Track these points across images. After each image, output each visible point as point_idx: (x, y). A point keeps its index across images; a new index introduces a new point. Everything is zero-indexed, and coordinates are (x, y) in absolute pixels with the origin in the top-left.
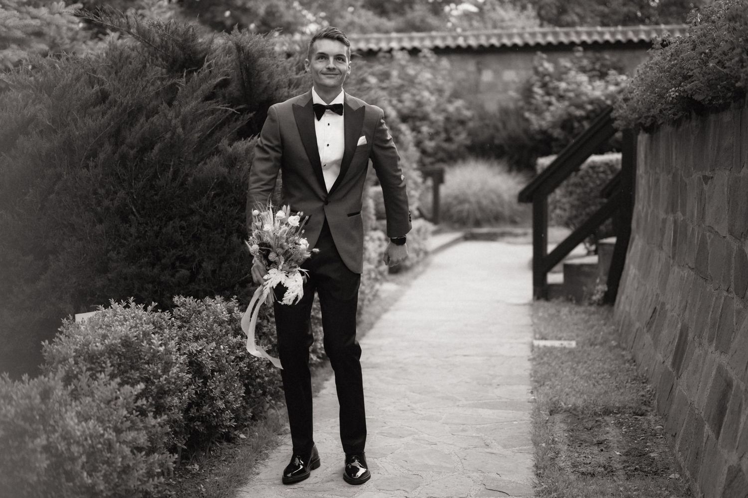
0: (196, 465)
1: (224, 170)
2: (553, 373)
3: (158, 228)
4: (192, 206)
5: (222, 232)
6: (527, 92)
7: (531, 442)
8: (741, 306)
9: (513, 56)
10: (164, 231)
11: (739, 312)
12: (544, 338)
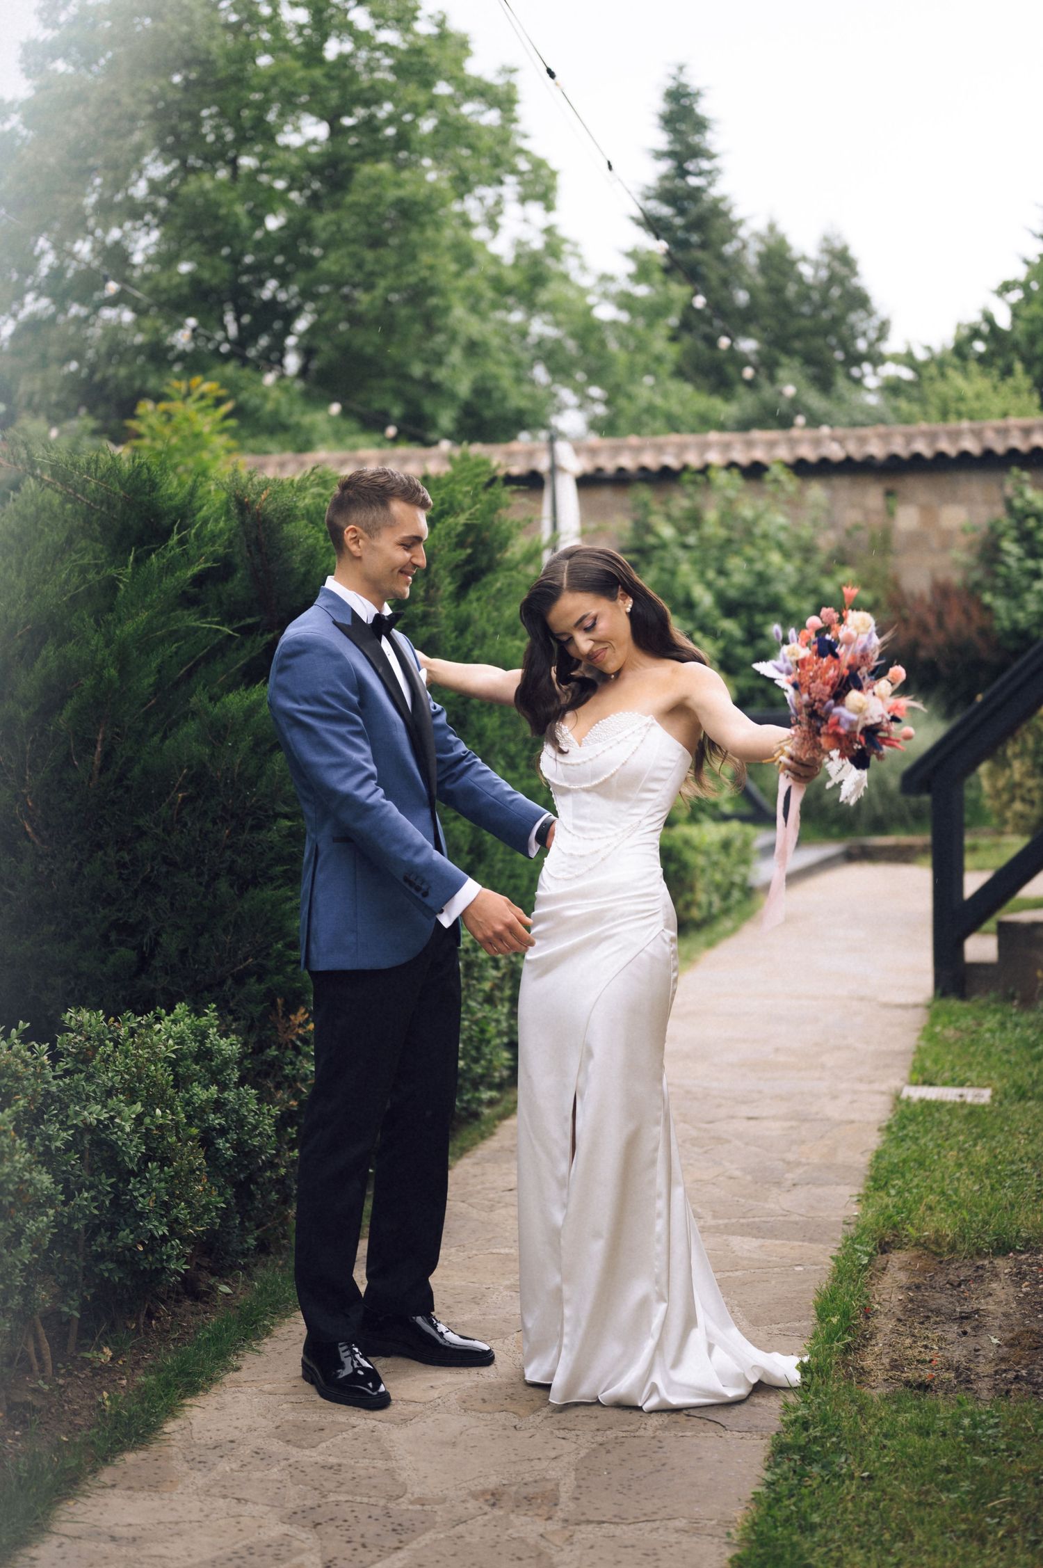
0: (106, 1350)
1: (202, 751)
2: (915, 1160)
3: (75, 866)
4: (141, 822)
5: (200, 875)
6: (990, 552)
7: (813, 1312)
9: (962, 477)
10: (86, 871)
12: (929, 1083)
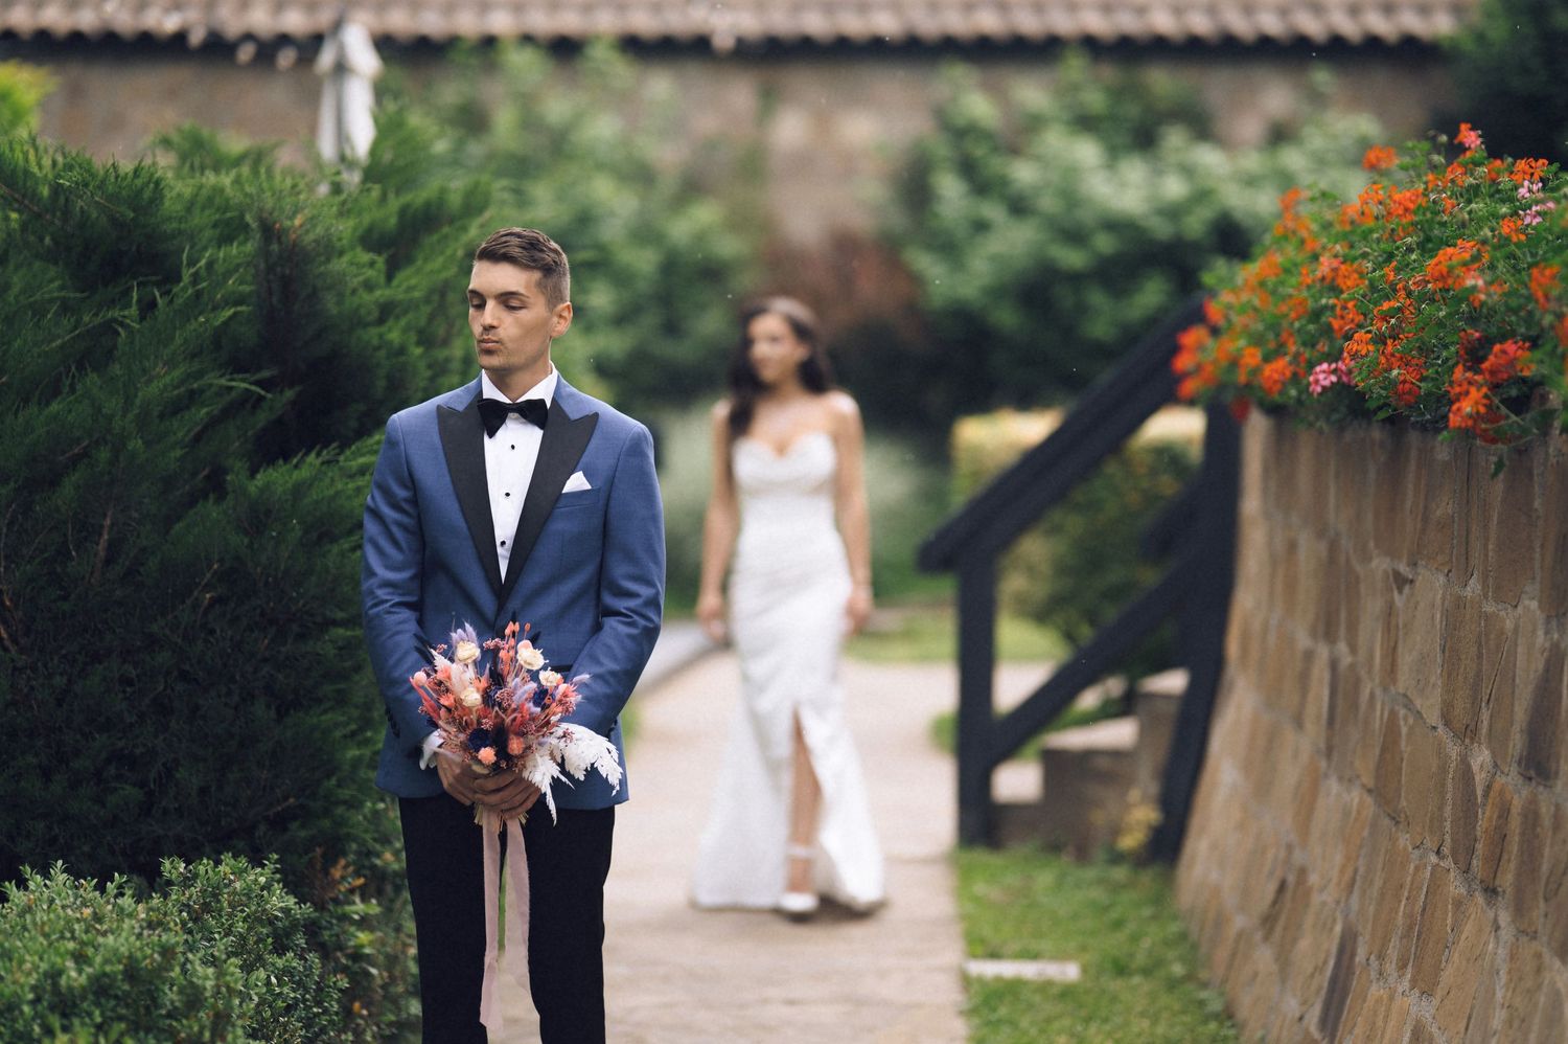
1: (238, 541)
3: (65, 680)
8: (1463, 891)
10: (79, 687)
11: (1458, 904)
12: (994, 955)
